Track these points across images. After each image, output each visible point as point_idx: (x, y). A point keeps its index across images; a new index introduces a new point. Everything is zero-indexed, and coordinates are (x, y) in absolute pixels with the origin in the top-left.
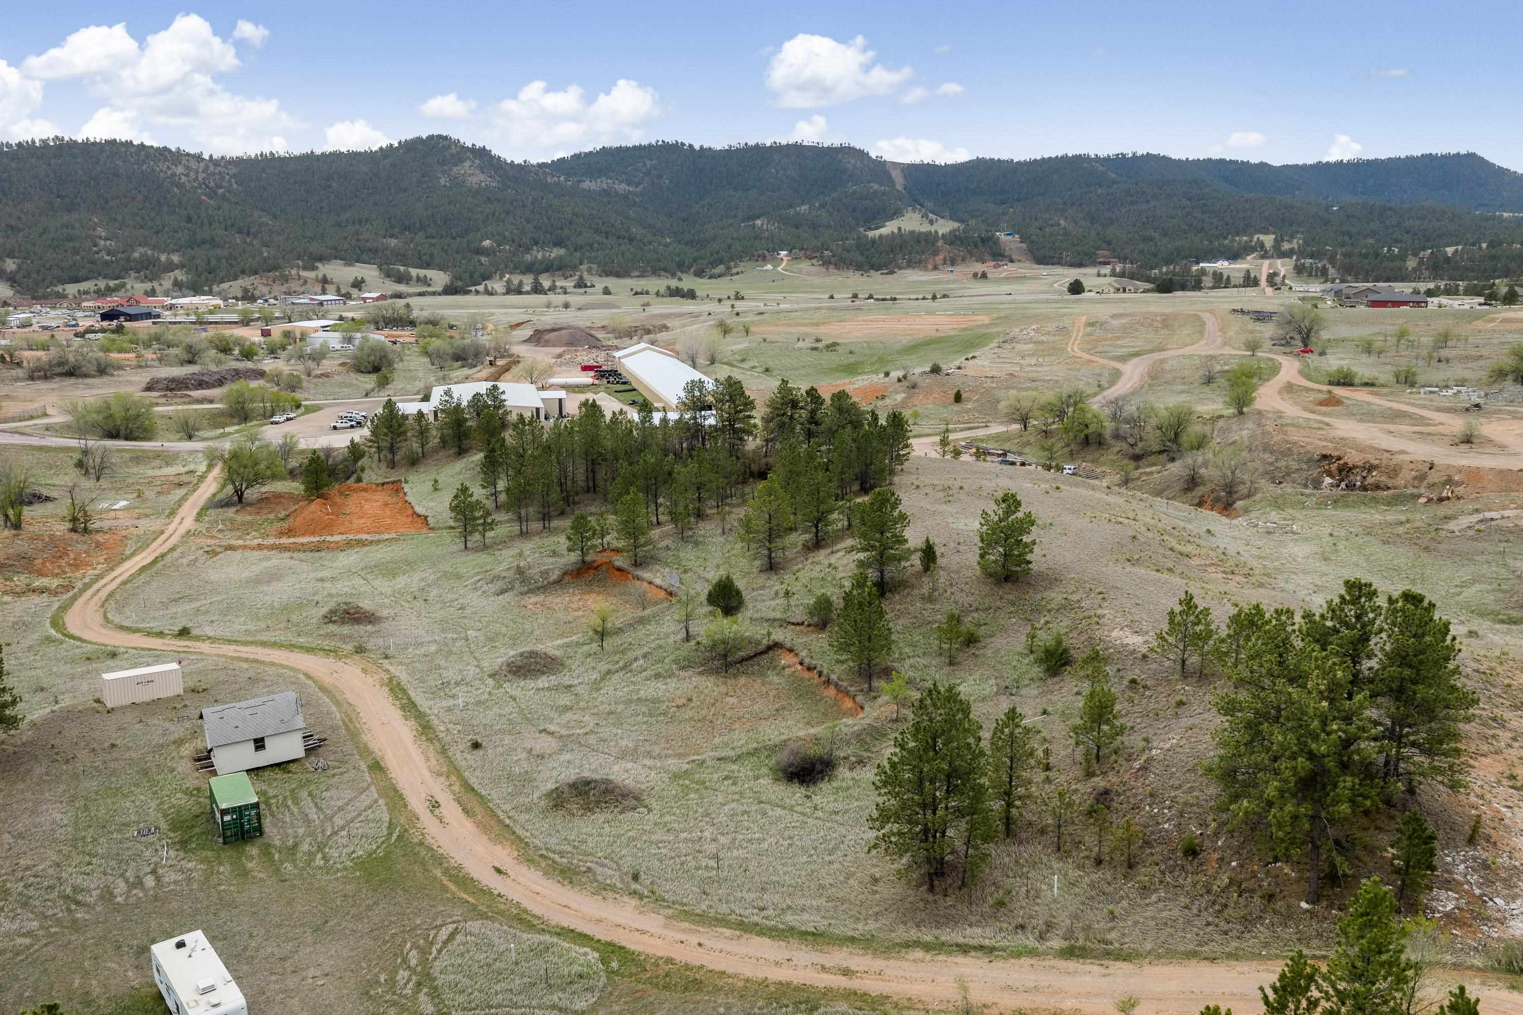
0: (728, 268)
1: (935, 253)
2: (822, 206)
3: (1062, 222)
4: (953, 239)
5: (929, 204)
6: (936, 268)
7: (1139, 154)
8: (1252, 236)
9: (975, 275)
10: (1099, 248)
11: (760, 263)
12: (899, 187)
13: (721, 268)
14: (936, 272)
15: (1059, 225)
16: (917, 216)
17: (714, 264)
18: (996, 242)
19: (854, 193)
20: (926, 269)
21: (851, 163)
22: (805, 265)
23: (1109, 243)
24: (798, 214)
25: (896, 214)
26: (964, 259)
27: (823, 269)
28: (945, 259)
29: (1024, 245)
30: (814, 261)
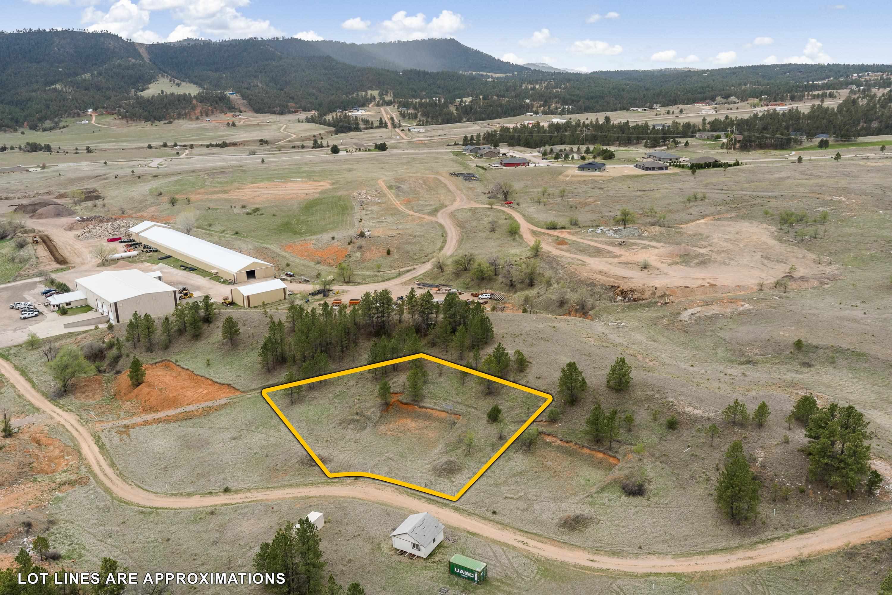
0: (56, 123)
1: (194, 108)
2: (100, 74)
3: (259, 85)
4: (201, 98)
5: (173, 73)
6: (198, 118)
7: (286, 38)
8: (366, 91)
9: (228, 124)
10: (288, 102)
11: (76, 118)
12: (147, 61)
13: (48, 124)
14: (198, 122)
15: (258, 86)
16: (166, 81)
17: (42, 119)
18: (229, 99)
19: (119, 65)
20: (192, 120)
21: (111, 44)
22: (109, 119)
23: (293, 98)
24: (85, 80)
25: (152, 79)
26: (212, 112)
27: (124, 122)
28: (201, 113)
29: (245, 101)
30: (115, 116)
